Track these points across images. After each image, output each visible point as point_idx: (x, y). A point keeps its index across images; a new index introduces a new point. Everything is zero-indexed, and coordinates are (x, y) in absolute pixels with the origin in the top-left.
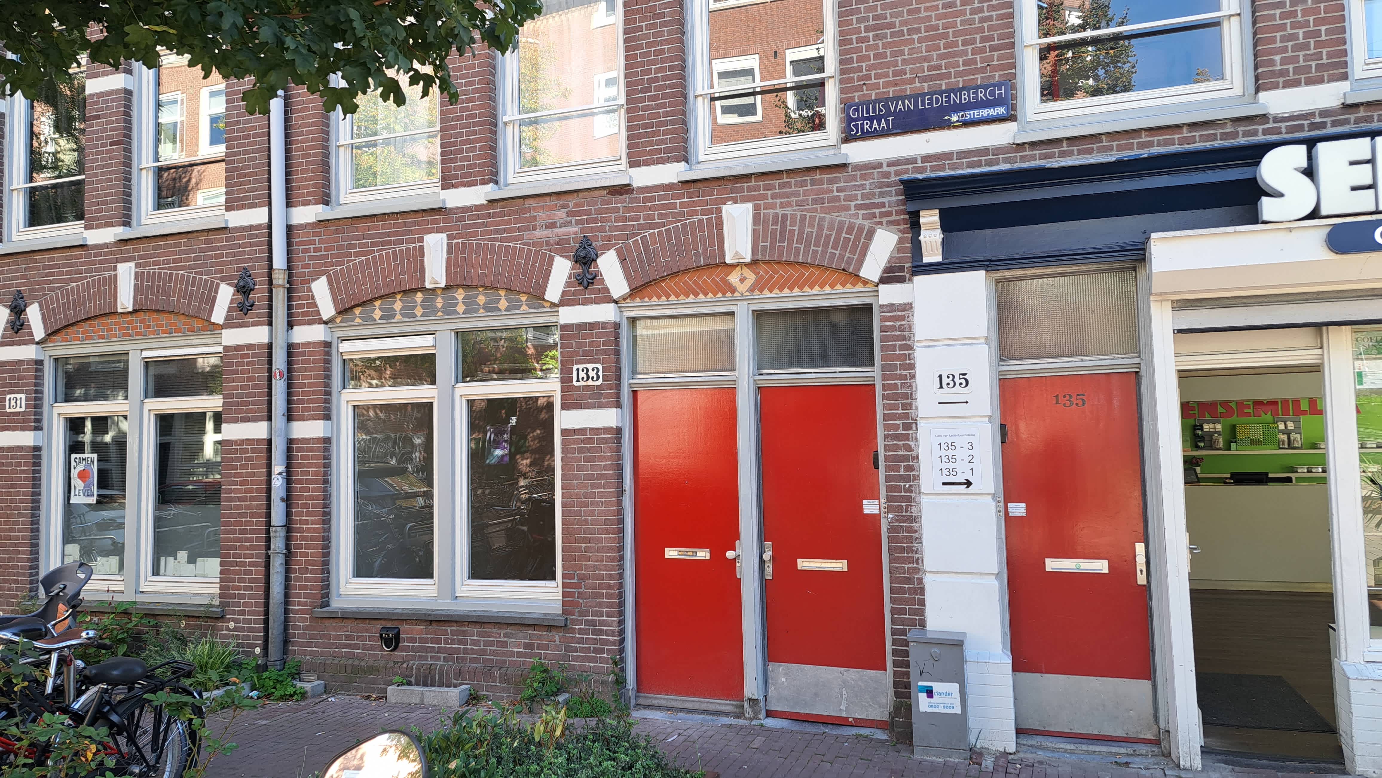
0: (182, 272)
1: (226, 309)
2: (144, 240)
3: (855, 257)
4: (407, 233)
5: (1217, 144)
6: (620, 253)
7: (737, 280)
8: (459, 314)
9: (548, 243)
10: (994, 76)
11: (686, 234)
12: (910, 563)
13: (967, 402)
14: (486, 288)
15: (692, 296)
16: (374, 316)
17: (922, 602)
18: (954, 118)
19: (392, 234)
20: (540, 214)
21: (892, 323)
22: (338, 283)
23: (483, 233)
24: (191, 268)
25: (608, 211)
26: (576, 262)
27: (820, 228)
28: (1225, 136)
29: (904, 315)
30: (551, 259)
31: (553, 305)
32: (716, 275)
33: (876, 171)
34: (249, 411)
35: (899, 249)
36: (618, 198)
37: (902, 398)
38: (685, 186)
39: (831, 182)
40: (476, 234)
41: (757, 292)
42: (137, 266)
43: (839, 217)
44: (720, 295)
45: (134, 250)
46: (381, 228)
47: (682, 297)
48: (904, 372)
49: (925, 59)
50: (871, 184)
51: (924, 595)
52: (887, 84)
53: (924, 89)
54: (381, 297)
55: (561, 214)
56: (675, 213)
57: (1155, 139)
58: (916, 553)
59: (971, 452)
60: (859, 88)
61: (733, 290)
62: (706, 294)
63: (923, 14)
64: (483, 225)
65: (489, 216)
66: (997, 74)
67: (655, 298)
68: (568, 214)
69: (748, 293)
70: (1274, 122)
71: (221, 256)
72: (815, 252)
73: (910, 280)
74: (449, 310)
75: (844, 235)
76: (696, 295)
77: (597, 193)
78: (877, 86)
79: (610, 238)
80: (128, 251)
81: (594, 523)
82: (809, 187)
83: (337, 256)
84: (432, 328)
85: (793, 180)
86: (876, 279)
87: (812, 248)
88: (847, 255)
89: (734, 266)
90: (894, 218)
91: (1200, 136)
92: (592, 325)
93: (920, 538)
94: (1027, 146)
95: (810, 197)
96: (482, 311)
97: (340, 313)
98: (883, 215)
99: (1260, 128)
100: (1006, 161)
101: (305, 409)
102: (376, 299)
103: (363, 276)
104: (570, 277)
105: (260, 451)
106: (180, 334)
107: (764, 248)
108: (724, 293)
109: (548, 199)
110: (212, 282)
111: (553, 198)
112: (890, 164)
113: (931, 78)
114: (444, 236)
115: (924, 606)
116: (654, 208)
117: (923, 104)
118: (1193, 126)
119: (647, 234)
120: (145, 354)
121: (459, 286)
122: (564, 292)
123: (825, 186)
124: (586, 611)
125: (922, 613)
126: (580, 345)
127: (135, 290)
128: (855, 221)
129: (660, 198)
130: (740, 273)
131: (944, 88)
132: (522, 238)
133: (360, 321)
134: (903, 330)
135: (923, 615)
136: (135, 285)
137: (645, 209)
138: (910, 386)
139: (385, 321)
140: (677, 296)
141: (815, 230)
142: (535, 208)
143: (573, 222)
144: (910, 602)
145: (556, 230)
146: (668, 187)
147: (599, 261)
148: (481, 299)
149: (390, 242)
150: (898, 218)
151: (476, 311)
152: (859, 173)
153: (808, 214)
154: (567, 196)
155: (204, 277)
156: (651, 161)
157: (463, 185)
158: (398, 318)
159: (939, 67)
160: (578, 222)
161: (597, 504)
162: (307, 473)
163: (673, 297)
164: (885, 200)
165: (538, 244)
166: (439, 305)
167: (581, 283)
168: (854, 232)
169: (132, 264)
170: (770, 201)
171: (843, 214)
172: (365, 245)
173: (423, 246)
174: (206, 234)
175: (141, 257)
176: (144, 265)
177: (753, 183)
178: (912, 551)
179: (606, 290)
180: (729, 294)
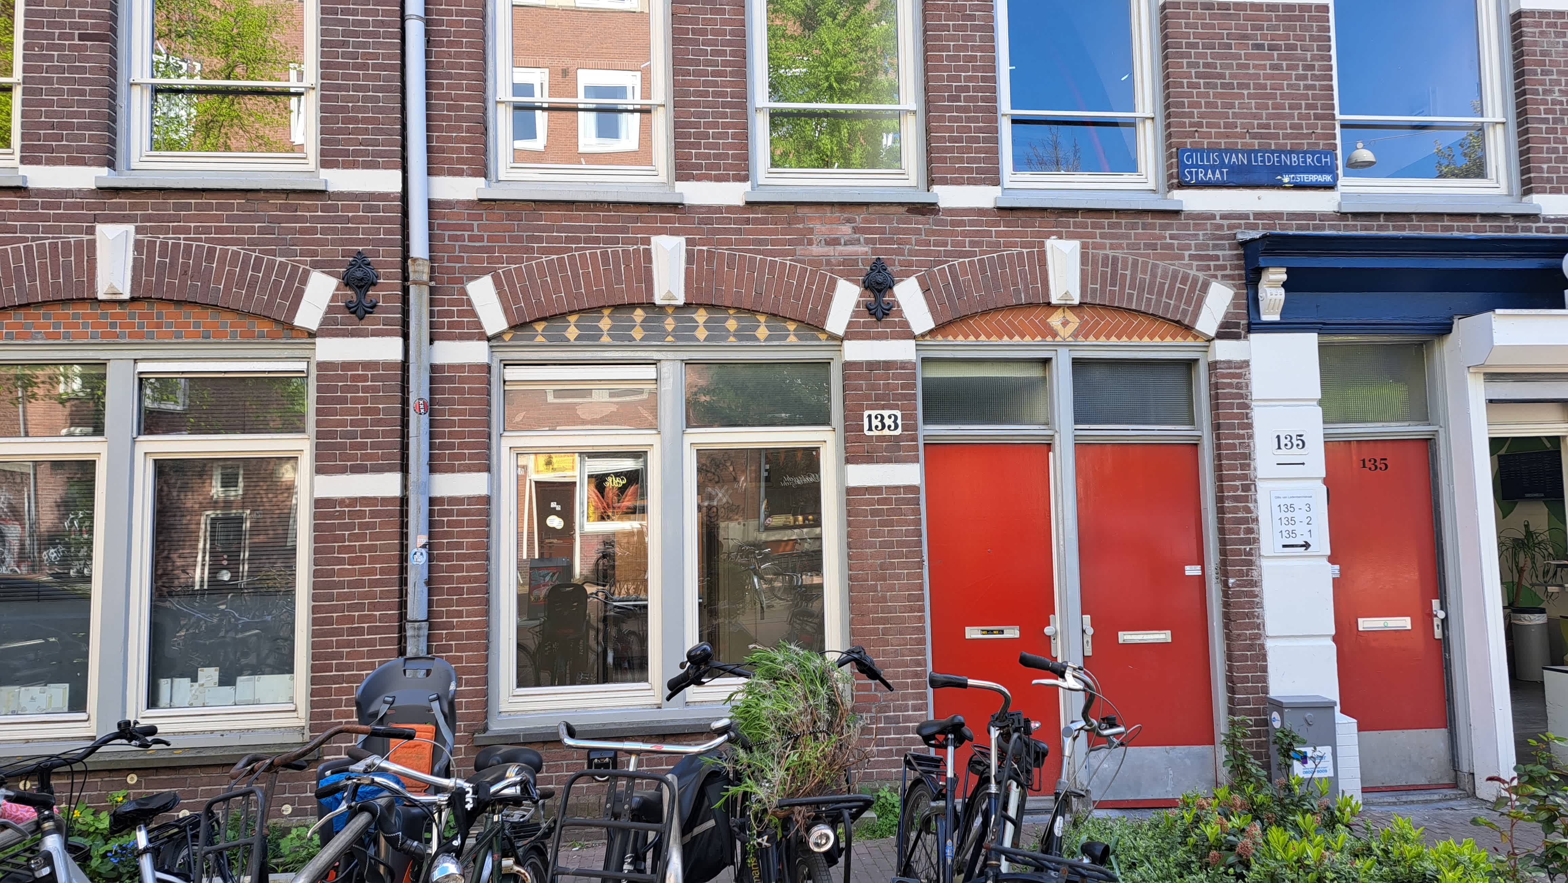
0: (235, 248)
1: (324, 308)
2: (156, 193)
3: (1191, 309)
4: (625, 230)
5: (1503, 234)
6: (921, 282)
7: (1059, 323)
8: (698, 340)
9: (828, 262)
10: (1318, 144)
11: (1003, 267)
12: (1252, 629)
13: (1303, 464)
14: (739, 309)
15: (1006, 338)
16: (567, 335)
17: (1264, 669)
18: (1286, 179)
19: (599, 229)
20: (818, 226)
21: (1229, 381)
22: (512, 286)
23: (738, 242)
24: (252, 242)
25: (906, 231)
26: (866, 288)
27: (1154, 276)
28: (1509, 229)
29: (1241, 373)
30: (833, 284)
31: (832, 337)
32: (1036, 316)
33: (1209, 222)
34: (365, 457)
35: (1235, 304)
36: (920, 218)
37: (1241, 459)
38: (1005, 213)
39: (1164, 227)
40: (729, 242)
41: (1081, 338)
42: (138, 231)
43: (1173, 266)
44: (1039, 338)
45: (133, 207)
46: (581, 220)
47: (994, 338)
48: (1241, 432)
49: (1255, 116)
50: (1204, 235)
51: (1266, 661)
52: (1219, 135)
53: (1254, 146)
54: (580, 311)
55: (847, 229)
56: (990, 242)
57: (1455, 224)
58: (1258, 618)
59: (1309, 514)
60: (1191, 135)
61: (1055, 334)
62: (1022, 336)
63: (1252, 71)
64: (738, 231)
65: (747, 221)
66: (1321, 142)
67: (961, 338)
68: (855, 230)
69: (1071, 339)
70: (1544, 222)
71: (314, 231)
72: (1149, 300)
73: (1245, 337)
74: (685, 335)
75: (1178, 285)
76: (1011, 337)
77: (893, 209)
78: (1208, 135)
79: (910, 264)
80: (122, 207)
81: (894, 599)
82: (1140, 231)
83: (511, 250)
84: (656, 356)
85: (1123, 221)
86: (1212, 334)
87: (1146, 295)
88: (1182, 306)
89: (1057, 307)
90: (1228, 272)
91: (1490, 226)
92: (888, 365)
93: (1262, 603)
94: (1350, 216)
95: (1142, 242)
96: (732, 339)
97: (513, 327)
98: (1217, 268)
99: (1534, 225)
100: (1332, 227)
101: (453, 457)
102: (572, 312)
103: (555, 280)
104: (858, 305)
105: (388, 514)
106: (224, 340)
107: (1094, 291)
108: (1044, 337)
109: (828, 209)
110: (295, 269)
111: (836, 209)
112: (1224, 217)
113: (1261, 136)
114: (681, 240)
115: (1266, 672)
116: (965, 234)
117: (1256, 161)
118: (1485, 216)
119: (956, 262)
120: (142, 367)
121: (700, 305)
122: (850, 323)
123: (1157, 232)
124: (886, 706)
125: (1264, 680)
126: (874, 387)
127: (134, 268)
128: (1189, 271)
129: (972, 223)
130: (1062, 316)
131: (1273, 147)
132: (793, 253)
133: (544, 340)
134: (1241, 388)
135: (1265, 682)
136: (135, 259)
137: (953, 233)
138: (1249, 446)
139: (584, 343)
140: (989, 336)
141: (1148, 277)
142: (810, 219)
143: (862, 240)
144: (1253, 670)
145: (840, 248)
146: (981, 212)
147: (896, 289)
148: (732, 324)
149: (597, 240)
150: (1232, 272)
151: (725, 338)
152: (1191, 222)
153: (1140, 260)
154: (853, 209)
155: (279, 259)
156: (961, 180)
157: (709, 178)
158: (605, 339)
159: (1267, 126)
160: (868, 242)
161: (898, 577)
162: (459, 546)
163: (983, 338)
164: (1220, 253)
165: (816, 262)
166: (670, 328)
167: (874, 314)
168: (1189, 283)
169: (131, 228)
170: (1098, 240)
171: (1176, 262)
172: (558, 240)
173: (649, 250)
174: (284, 196)
175: (149, 218)
176: (154, 231)
177: (1080, 219)
178: (1254, 617)
179: (906, 324)
180: (1049, 338)
